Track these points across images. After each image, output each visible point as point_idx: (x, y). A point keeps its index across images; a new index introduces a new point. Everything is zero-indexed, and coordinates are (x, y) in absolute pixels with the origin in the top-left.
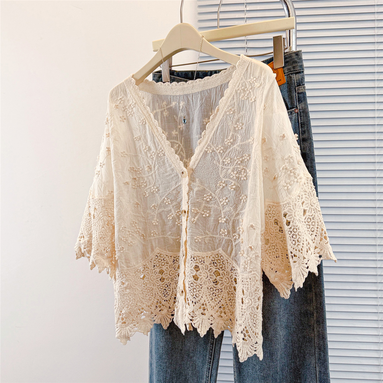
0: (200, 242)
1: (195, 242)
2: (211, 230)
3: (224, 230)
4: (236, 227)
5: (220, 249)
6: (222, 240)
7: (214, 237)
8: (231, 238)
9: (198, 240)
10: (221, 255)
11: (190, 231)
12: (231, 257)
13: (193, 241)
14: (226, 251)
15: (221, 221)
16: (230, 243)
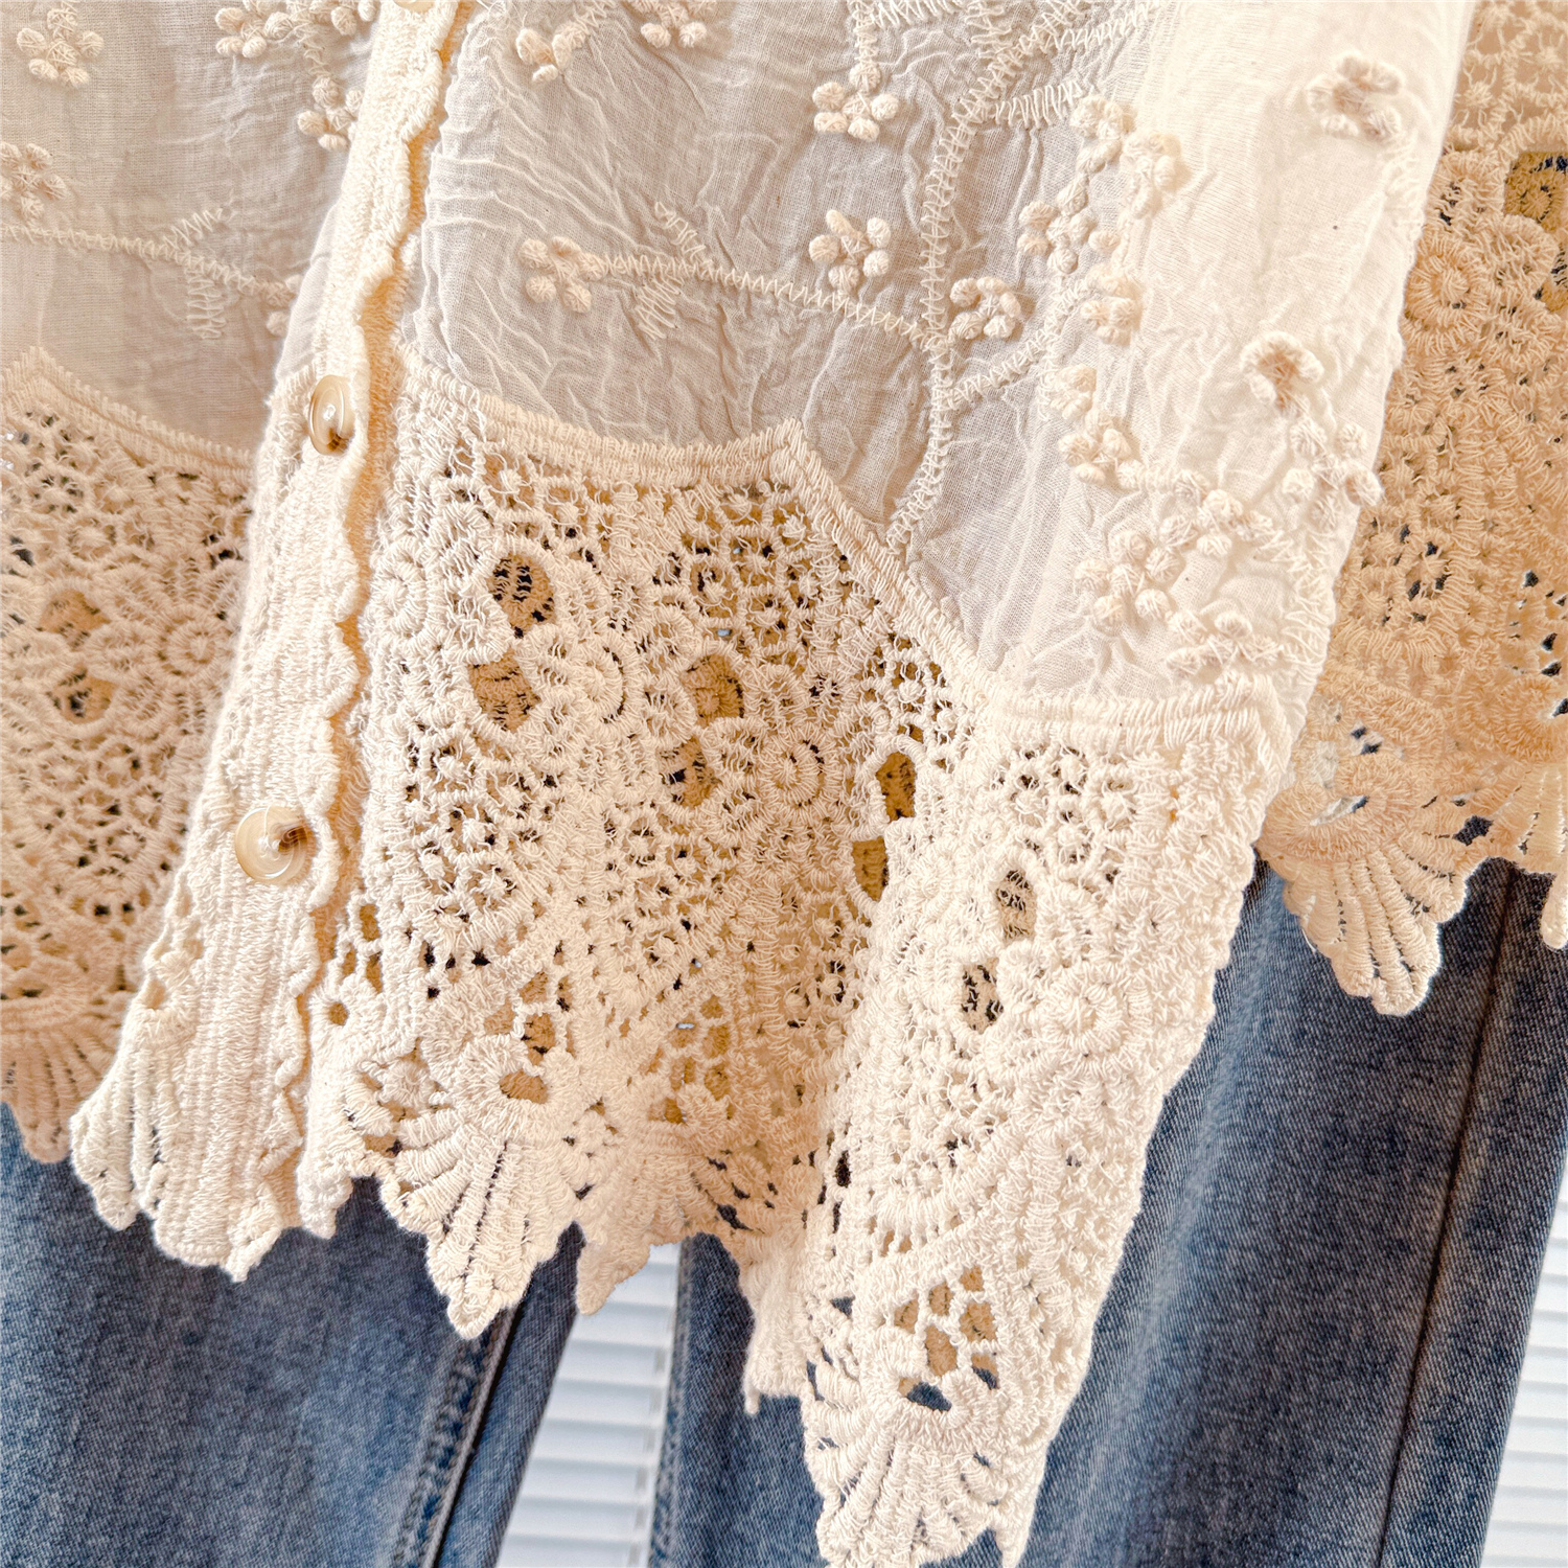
0: (575, 315)
1: (527, 299)
2: (714, 210)
3: (858, 224)
4: (993, 210)
5: (790, 429)
6: (814, 332)
7: (734, 289)
8: (924, 324)
9: (562, 287)
10: (787, 496)
11: (486, 160)
12: (894, 533)
13: (503, 285)
14: (842, 464)
15: (837, 117)
16: (903, 379)
